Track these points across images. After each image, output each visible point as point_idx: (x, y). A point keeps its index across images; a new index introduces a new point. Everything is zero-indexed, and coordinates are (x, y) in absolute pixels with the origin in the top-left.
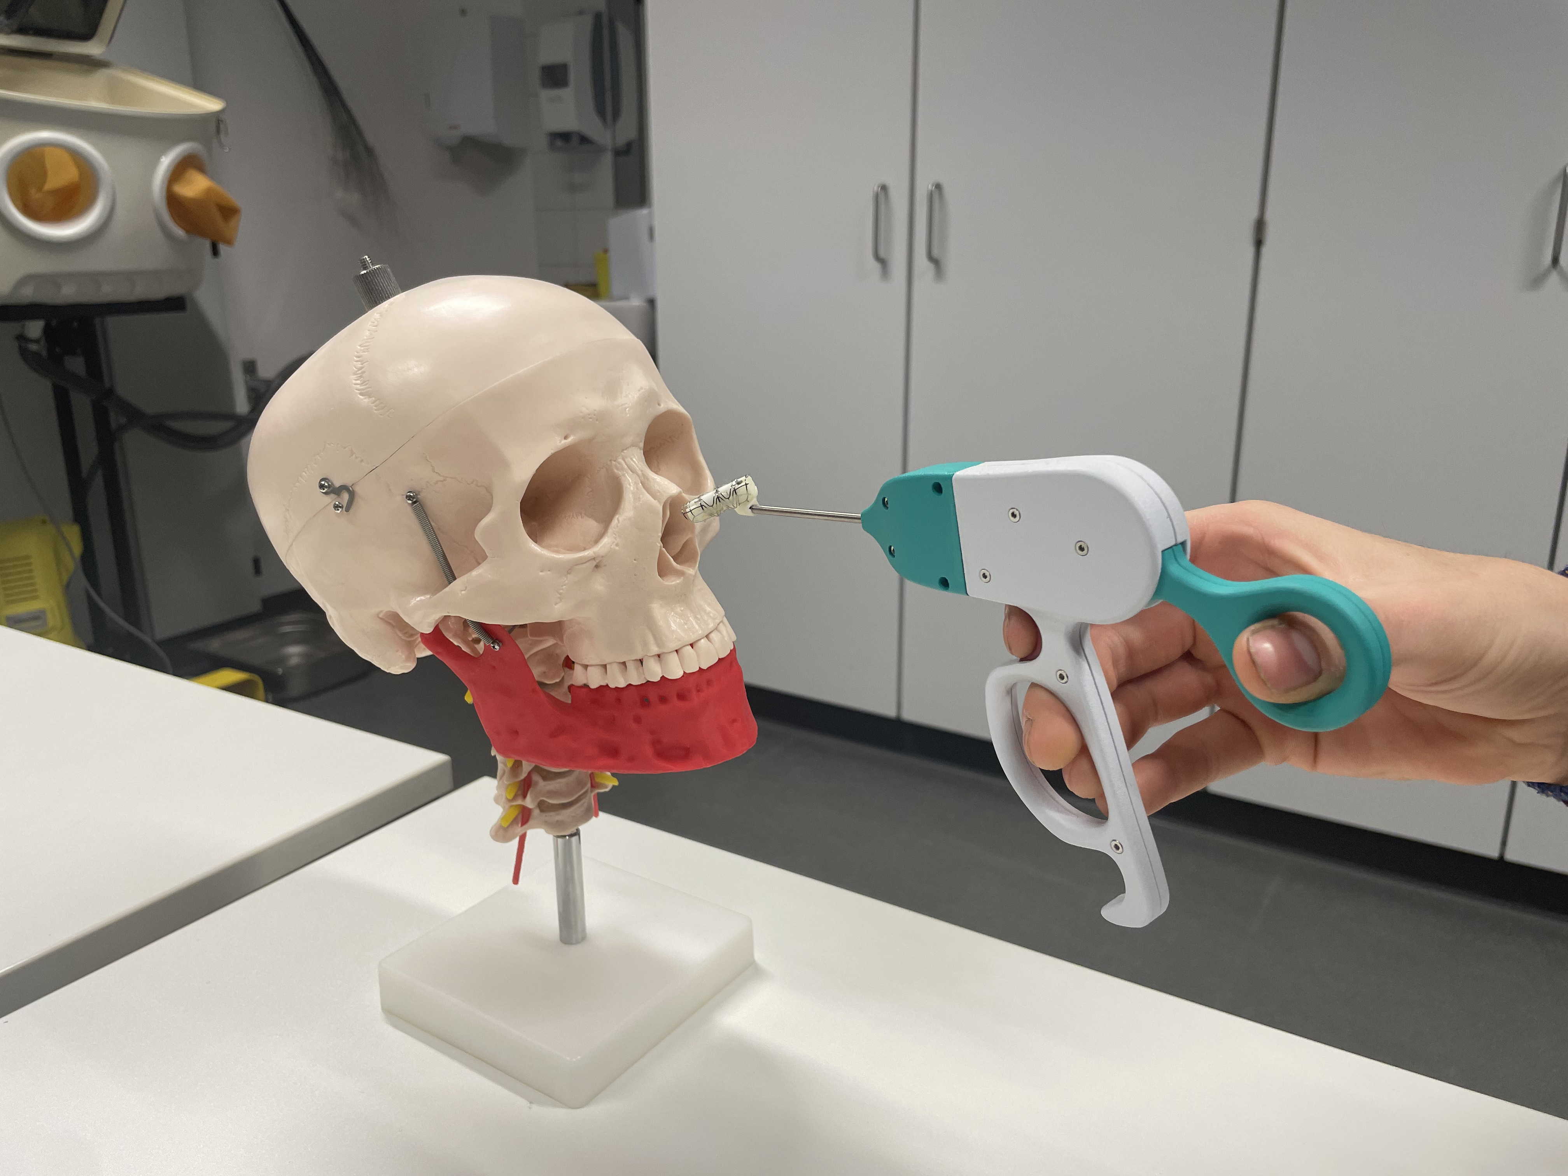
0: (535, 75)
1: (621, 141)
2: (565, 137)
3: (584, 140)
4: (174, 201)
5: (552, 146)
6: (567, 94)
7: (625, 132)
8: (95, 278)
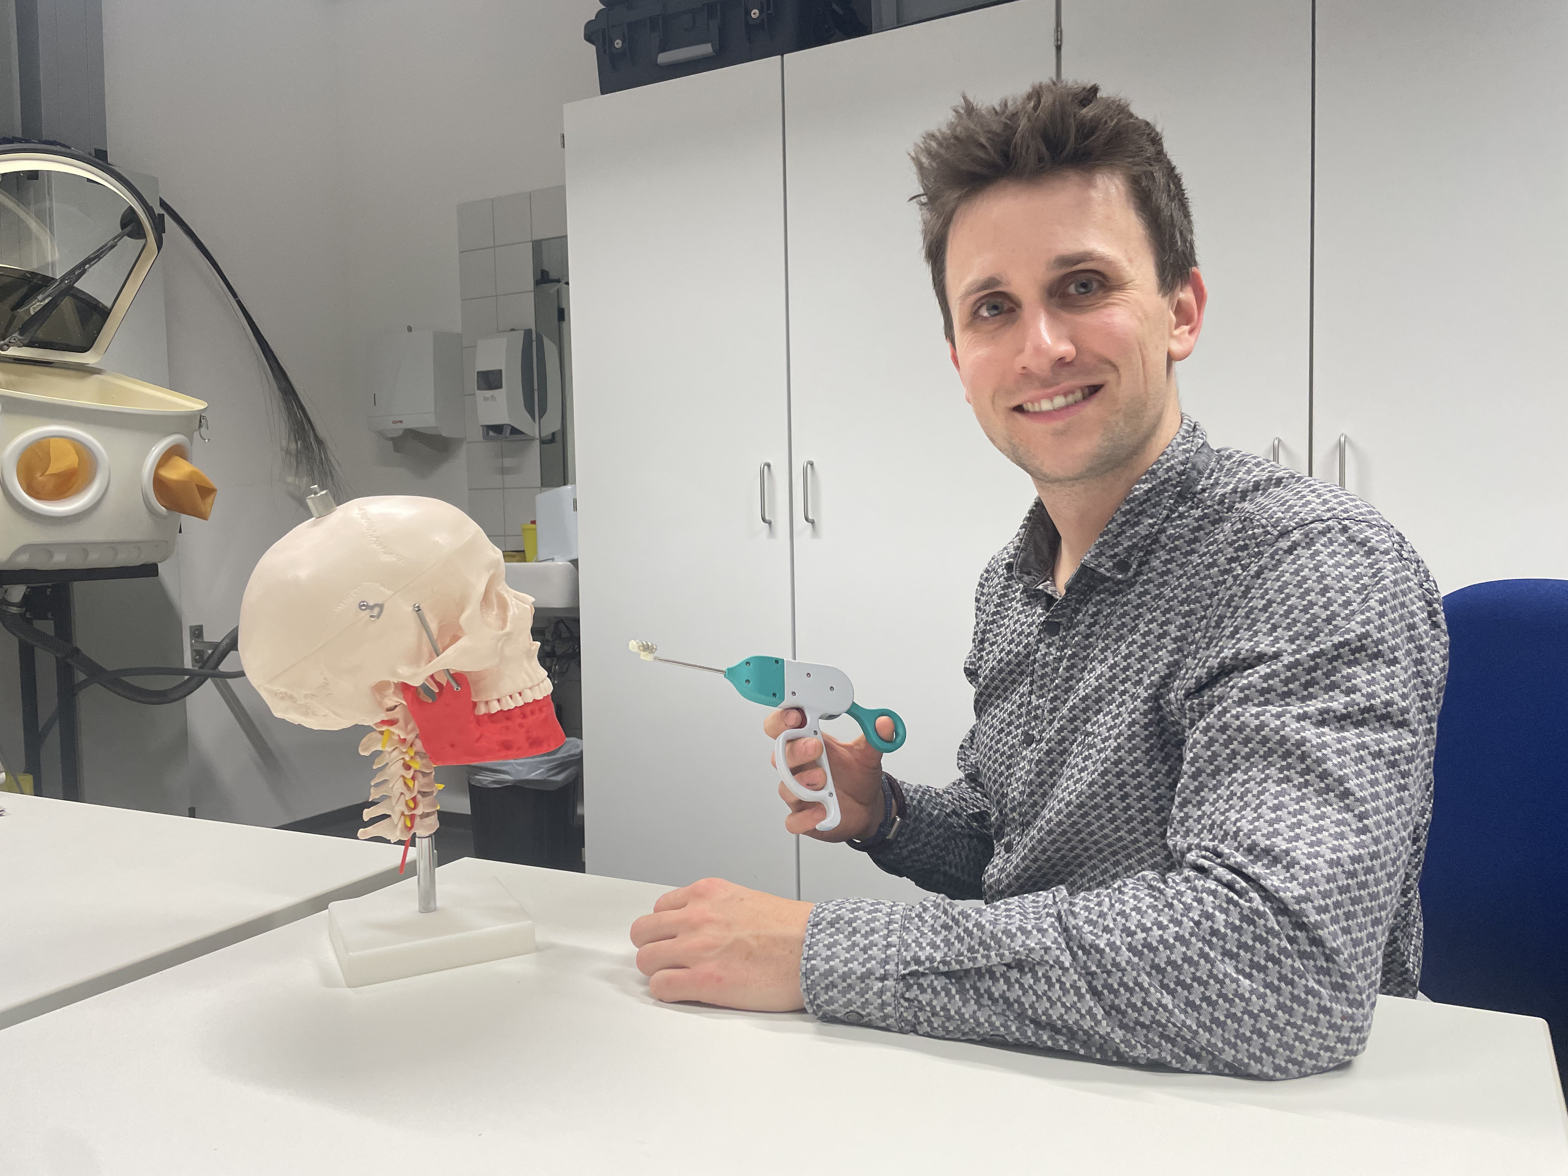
0: (472, 381)
1: (547, 432)
2: (498, 429)
3: (515, 431)
4: (159, 483)
5: (486, 437)
6: (500, 394)
7: (551, 425)
8: (84, 547)
